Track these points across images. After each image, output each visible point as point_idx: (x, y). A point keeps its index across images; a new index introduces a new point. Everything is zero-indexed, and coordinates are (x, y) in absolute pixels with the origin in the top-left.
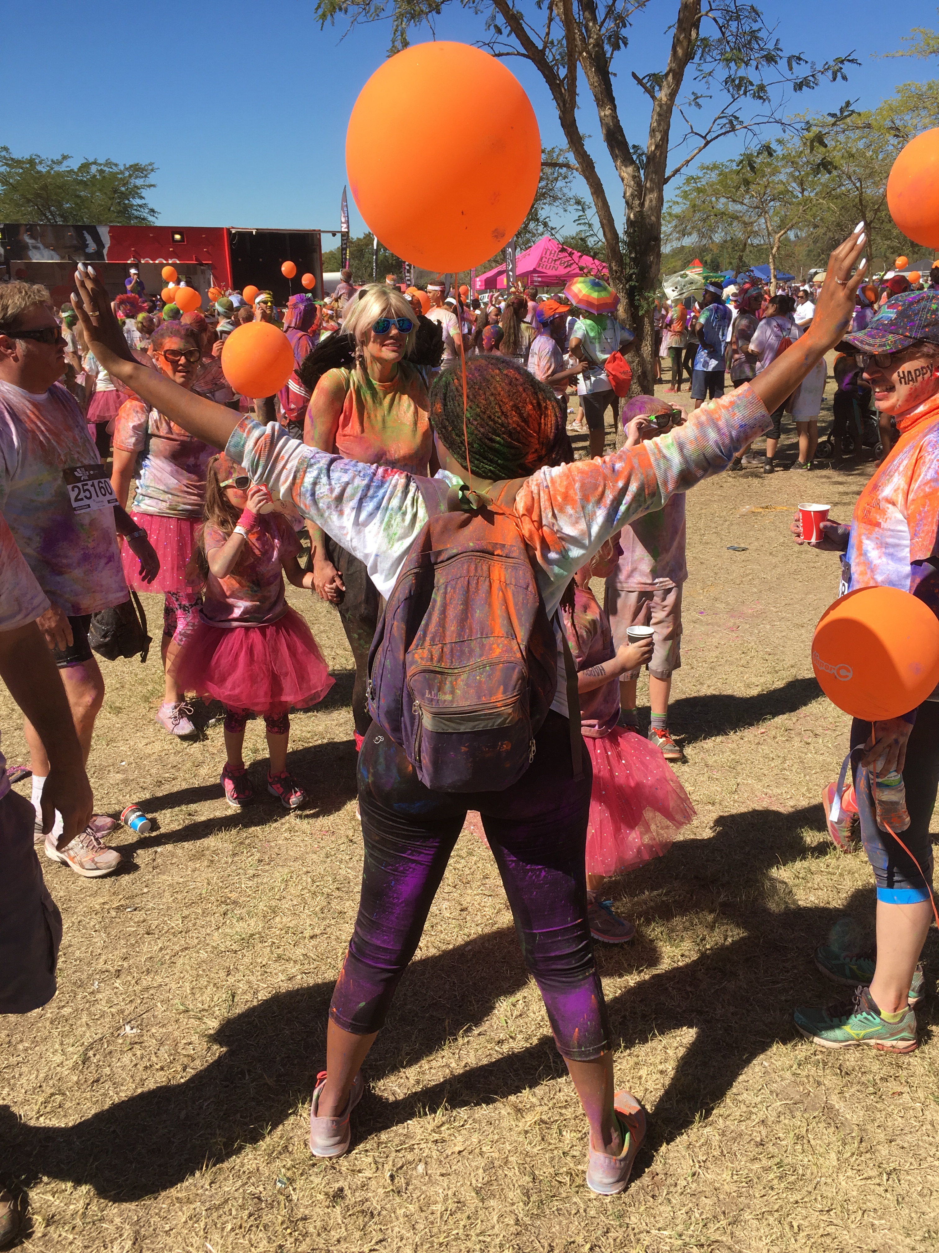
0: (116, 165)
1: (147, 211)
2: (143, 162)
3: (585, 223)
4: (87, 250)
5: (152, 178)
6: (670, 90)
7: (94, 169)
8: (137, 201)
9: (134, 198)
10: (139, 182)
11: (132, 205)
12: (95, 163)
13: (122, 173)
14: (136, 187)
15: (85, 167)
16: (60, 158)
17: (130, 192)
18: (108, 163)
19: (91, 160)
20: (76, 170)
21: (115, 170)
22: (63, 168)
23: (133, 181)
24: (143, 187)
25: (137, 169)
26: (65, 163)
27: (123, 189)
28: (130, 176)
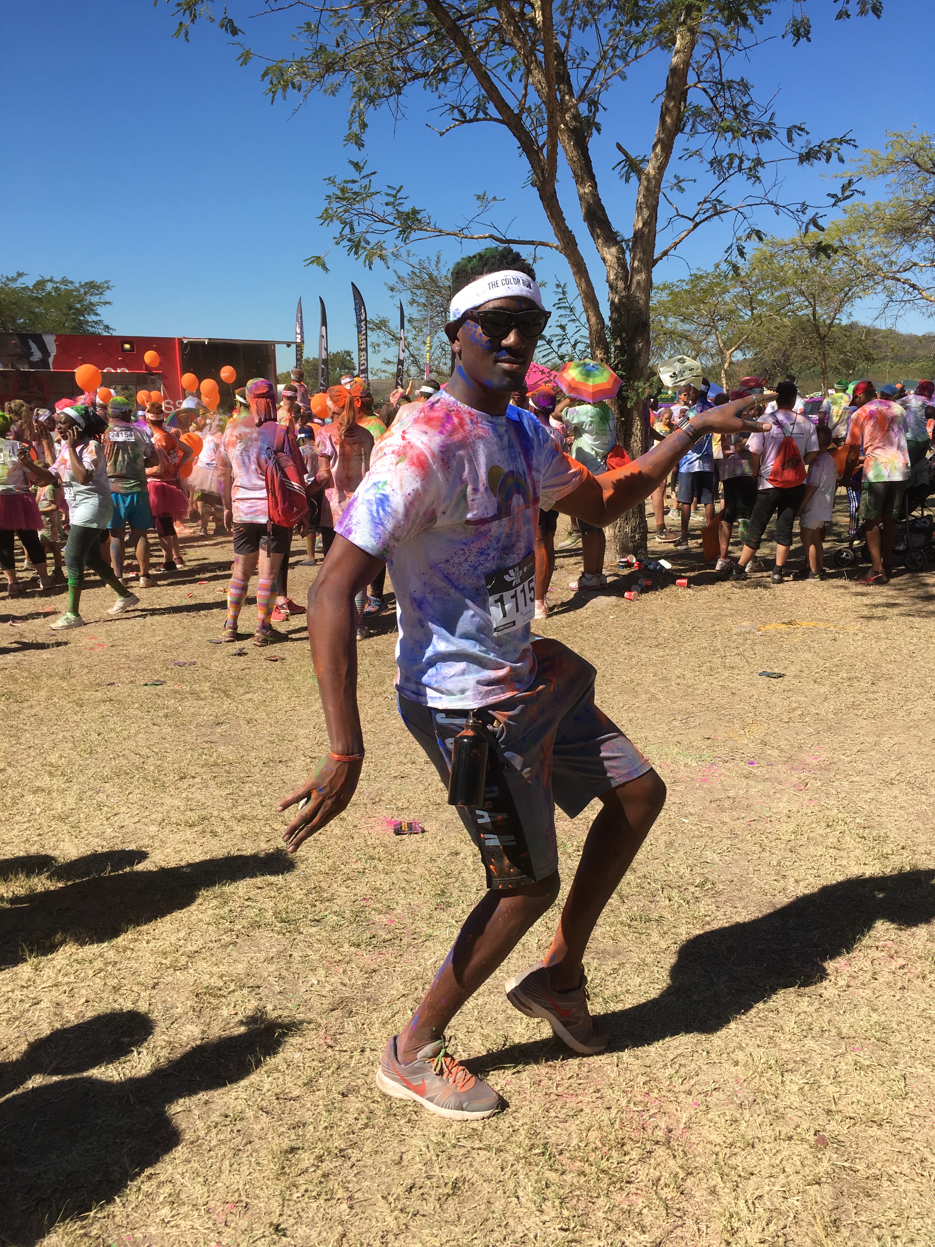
0: (72, 283)
1: (102, 327)
2: (99, 280)
3: (565, 307)
4: (32, 359)
5: (108, 296)
6: (658, 163)
7: (49, 286)
8: (92, 318)
9: (89, 314)
10: (95, 299)
11: (87, 322)
12: (51, 281)
13: (77, 290)
14: (91, 304)
15: (40, 284)
16: (15, 275)
17: (86, 309)
18: (65, 281)
19: (47, 277)
20: (31, 288)
21: (70, 287)
22: (19, 284)
23: (88, 298)
24: (98, 304)
25: (93, 287)
26: (21, 280)
27: (78, 306)
28: (86, 293)
